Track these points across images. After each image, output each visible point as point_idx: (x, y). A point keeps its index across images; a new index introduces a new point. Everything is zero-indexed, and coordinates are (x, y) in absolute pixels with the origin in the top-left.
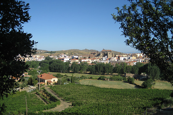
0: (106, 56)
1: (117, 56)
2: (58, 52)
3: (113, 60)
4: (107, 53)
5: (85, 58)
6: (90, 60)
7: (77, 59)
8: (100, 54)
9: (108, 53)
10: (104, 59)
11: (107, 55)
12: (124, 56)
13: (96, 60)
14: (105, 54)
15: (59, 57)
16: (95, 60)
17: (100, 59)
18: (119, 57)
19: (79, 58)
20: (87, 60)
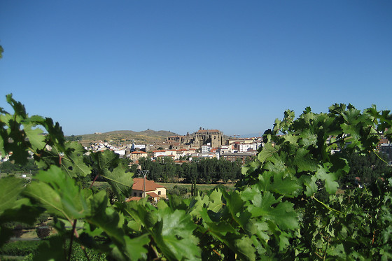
0: (209, 144)
1: (230, 142)
2: (86, 137)
3: (226, 151)
4: (210, 136)
5: (161, 149)
6: (174, 153)
7: (144, 150)
8: (194, 139)
9: (213, 137)
10: (205, 149)
11: (210, 140)
12: (246, 142)
13: (187, 152)
14: (207, 140)
15: (92, 148)
16: (184, 154)
17: (197, 151)
18: (236, 146)
19: (148, 149)
20: (168, 153)
